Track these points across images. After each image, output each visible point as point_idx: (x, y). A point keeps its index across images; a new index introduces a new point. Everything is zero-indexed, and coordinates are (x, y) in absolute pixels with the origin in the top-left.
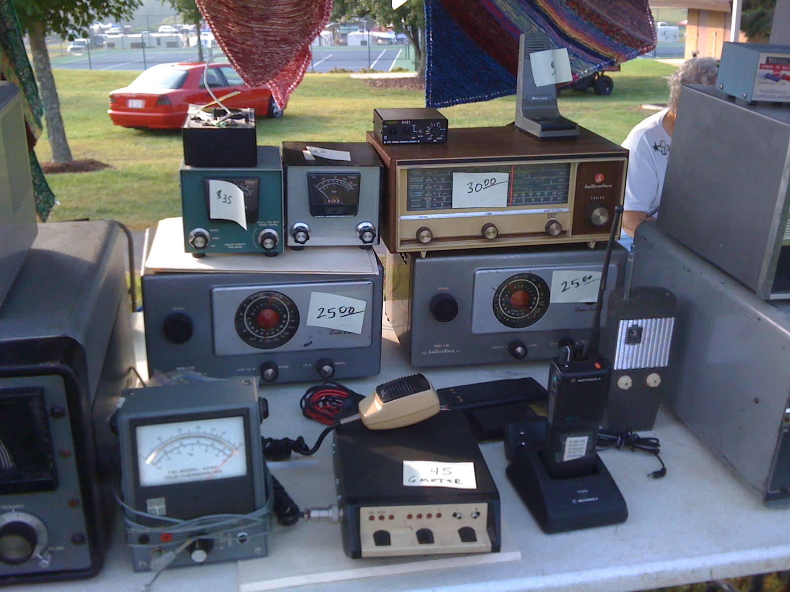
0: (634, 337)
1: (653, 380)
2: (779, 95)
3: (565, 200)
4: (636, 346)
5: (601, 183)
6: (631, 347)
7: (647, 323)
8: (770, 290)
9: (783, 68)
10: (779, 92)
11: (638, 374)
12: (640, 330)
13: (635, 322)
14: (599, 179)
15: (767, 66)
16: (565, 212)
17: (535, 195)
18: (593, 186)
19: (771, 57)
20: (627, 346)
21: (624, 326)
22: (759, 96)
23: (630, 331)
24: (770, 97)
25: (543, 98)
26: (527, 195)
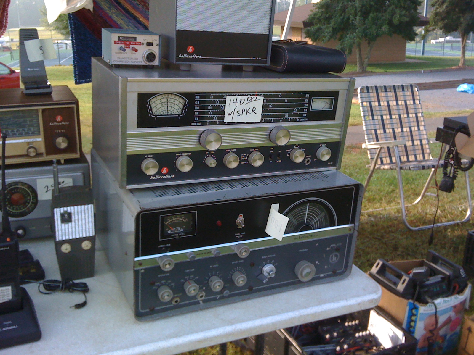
0: (67, 218)
1: (86, 245)
2: (133, 60)
3: (39, 134)
4: (70, 224)
5: (61, 122)
6: (66, 225)
7: (74, 209)
8: (125, 183)
10: (132, 59)
11: (76, 243)
12: (70, 214)
13: (65, 209)
14: (59, 119)
15: (119, 42)
16: (39, 140)
17: (18, 131)
18: (55, 124)
20: (63, 225)
21: (58, 212)
22: (118, 61)
23: (62, 215)
24: (126, 62)
25: (35, 69)
26: (12, 131)
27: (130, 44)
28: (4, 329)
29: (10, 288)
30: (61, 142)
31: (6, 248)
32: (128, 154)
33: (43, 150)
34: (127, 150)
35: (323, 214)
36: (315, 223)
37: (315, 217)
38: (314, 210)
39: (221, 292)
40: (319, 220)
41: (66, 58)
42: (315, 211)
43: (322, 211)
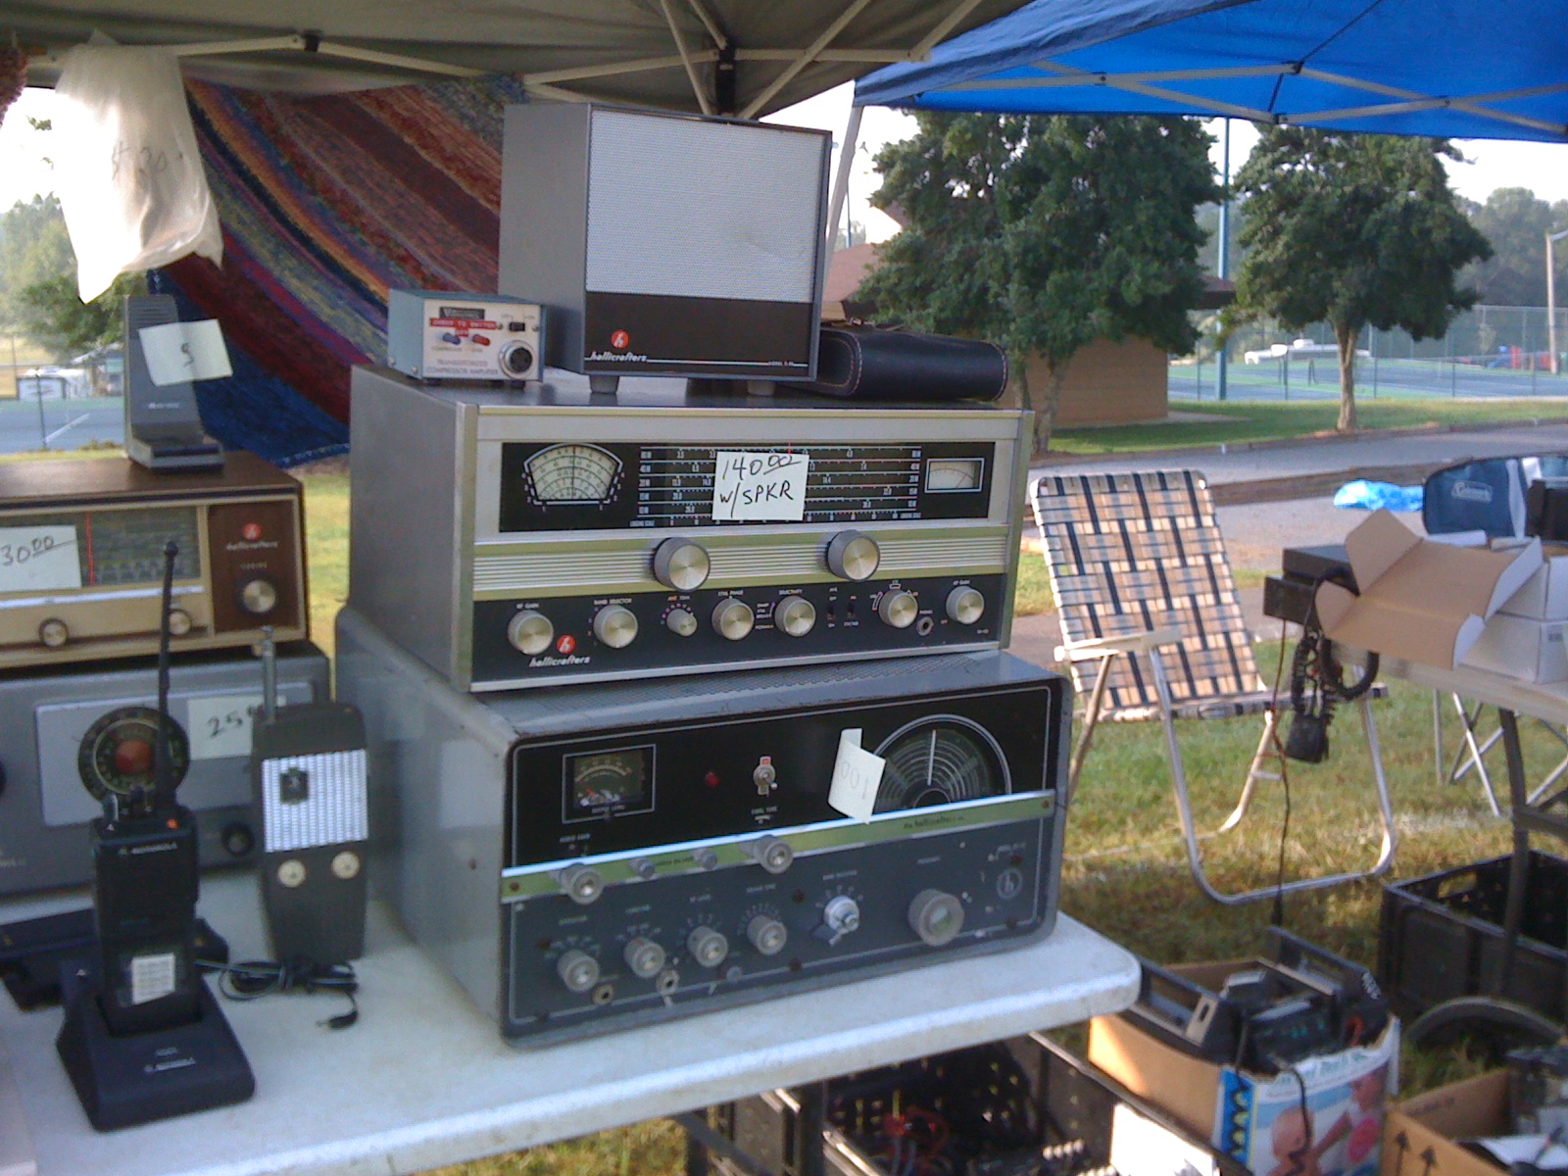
0: (296, 788)
1: (345, 866)
2: (474, 368)
3: (196, 573)
4: (303, 805)
5: (255, 541)
6: (294, 808)
7: (315, 763)
8: (469, 677)
9: (472, 324)
10: (473, 363)
11: (316, 857)
12: (303, 777)
13: (293, 762)
14: (252, 532)
15: (443, 322)
16: (195, 592)
17: (138, 565)
18: (242, 546)
19: (447, 308)
20: (285, 807)
21: (273, 770)
22: (438, 370)
23: (285, 779)
24: (457, 371)
25: (170, 405)
26: (124, 566)
27: (469, 326)
28: (161, 1067)
29: (169, 959)
30: (260, 596)
31: (166, 847)
32: (476, 598)
33: (206, 617)
34: (476, 589)
35: (972, 763)
36: (953, 786)
37: (953, 772)
38: (949, 751)
39: (719, 971)
40: (964, 778)
41: (63, 425)
42: (953, 754)
43: (971, 755)
